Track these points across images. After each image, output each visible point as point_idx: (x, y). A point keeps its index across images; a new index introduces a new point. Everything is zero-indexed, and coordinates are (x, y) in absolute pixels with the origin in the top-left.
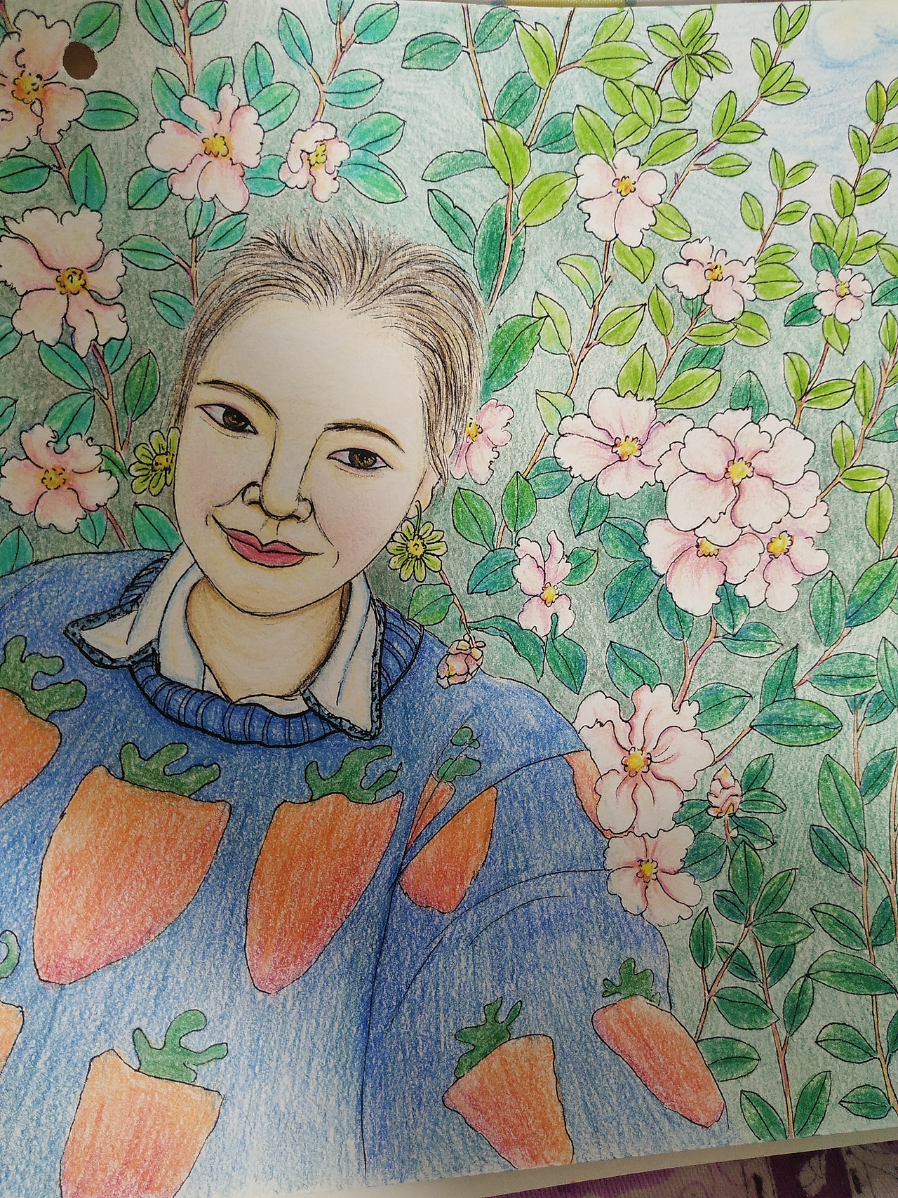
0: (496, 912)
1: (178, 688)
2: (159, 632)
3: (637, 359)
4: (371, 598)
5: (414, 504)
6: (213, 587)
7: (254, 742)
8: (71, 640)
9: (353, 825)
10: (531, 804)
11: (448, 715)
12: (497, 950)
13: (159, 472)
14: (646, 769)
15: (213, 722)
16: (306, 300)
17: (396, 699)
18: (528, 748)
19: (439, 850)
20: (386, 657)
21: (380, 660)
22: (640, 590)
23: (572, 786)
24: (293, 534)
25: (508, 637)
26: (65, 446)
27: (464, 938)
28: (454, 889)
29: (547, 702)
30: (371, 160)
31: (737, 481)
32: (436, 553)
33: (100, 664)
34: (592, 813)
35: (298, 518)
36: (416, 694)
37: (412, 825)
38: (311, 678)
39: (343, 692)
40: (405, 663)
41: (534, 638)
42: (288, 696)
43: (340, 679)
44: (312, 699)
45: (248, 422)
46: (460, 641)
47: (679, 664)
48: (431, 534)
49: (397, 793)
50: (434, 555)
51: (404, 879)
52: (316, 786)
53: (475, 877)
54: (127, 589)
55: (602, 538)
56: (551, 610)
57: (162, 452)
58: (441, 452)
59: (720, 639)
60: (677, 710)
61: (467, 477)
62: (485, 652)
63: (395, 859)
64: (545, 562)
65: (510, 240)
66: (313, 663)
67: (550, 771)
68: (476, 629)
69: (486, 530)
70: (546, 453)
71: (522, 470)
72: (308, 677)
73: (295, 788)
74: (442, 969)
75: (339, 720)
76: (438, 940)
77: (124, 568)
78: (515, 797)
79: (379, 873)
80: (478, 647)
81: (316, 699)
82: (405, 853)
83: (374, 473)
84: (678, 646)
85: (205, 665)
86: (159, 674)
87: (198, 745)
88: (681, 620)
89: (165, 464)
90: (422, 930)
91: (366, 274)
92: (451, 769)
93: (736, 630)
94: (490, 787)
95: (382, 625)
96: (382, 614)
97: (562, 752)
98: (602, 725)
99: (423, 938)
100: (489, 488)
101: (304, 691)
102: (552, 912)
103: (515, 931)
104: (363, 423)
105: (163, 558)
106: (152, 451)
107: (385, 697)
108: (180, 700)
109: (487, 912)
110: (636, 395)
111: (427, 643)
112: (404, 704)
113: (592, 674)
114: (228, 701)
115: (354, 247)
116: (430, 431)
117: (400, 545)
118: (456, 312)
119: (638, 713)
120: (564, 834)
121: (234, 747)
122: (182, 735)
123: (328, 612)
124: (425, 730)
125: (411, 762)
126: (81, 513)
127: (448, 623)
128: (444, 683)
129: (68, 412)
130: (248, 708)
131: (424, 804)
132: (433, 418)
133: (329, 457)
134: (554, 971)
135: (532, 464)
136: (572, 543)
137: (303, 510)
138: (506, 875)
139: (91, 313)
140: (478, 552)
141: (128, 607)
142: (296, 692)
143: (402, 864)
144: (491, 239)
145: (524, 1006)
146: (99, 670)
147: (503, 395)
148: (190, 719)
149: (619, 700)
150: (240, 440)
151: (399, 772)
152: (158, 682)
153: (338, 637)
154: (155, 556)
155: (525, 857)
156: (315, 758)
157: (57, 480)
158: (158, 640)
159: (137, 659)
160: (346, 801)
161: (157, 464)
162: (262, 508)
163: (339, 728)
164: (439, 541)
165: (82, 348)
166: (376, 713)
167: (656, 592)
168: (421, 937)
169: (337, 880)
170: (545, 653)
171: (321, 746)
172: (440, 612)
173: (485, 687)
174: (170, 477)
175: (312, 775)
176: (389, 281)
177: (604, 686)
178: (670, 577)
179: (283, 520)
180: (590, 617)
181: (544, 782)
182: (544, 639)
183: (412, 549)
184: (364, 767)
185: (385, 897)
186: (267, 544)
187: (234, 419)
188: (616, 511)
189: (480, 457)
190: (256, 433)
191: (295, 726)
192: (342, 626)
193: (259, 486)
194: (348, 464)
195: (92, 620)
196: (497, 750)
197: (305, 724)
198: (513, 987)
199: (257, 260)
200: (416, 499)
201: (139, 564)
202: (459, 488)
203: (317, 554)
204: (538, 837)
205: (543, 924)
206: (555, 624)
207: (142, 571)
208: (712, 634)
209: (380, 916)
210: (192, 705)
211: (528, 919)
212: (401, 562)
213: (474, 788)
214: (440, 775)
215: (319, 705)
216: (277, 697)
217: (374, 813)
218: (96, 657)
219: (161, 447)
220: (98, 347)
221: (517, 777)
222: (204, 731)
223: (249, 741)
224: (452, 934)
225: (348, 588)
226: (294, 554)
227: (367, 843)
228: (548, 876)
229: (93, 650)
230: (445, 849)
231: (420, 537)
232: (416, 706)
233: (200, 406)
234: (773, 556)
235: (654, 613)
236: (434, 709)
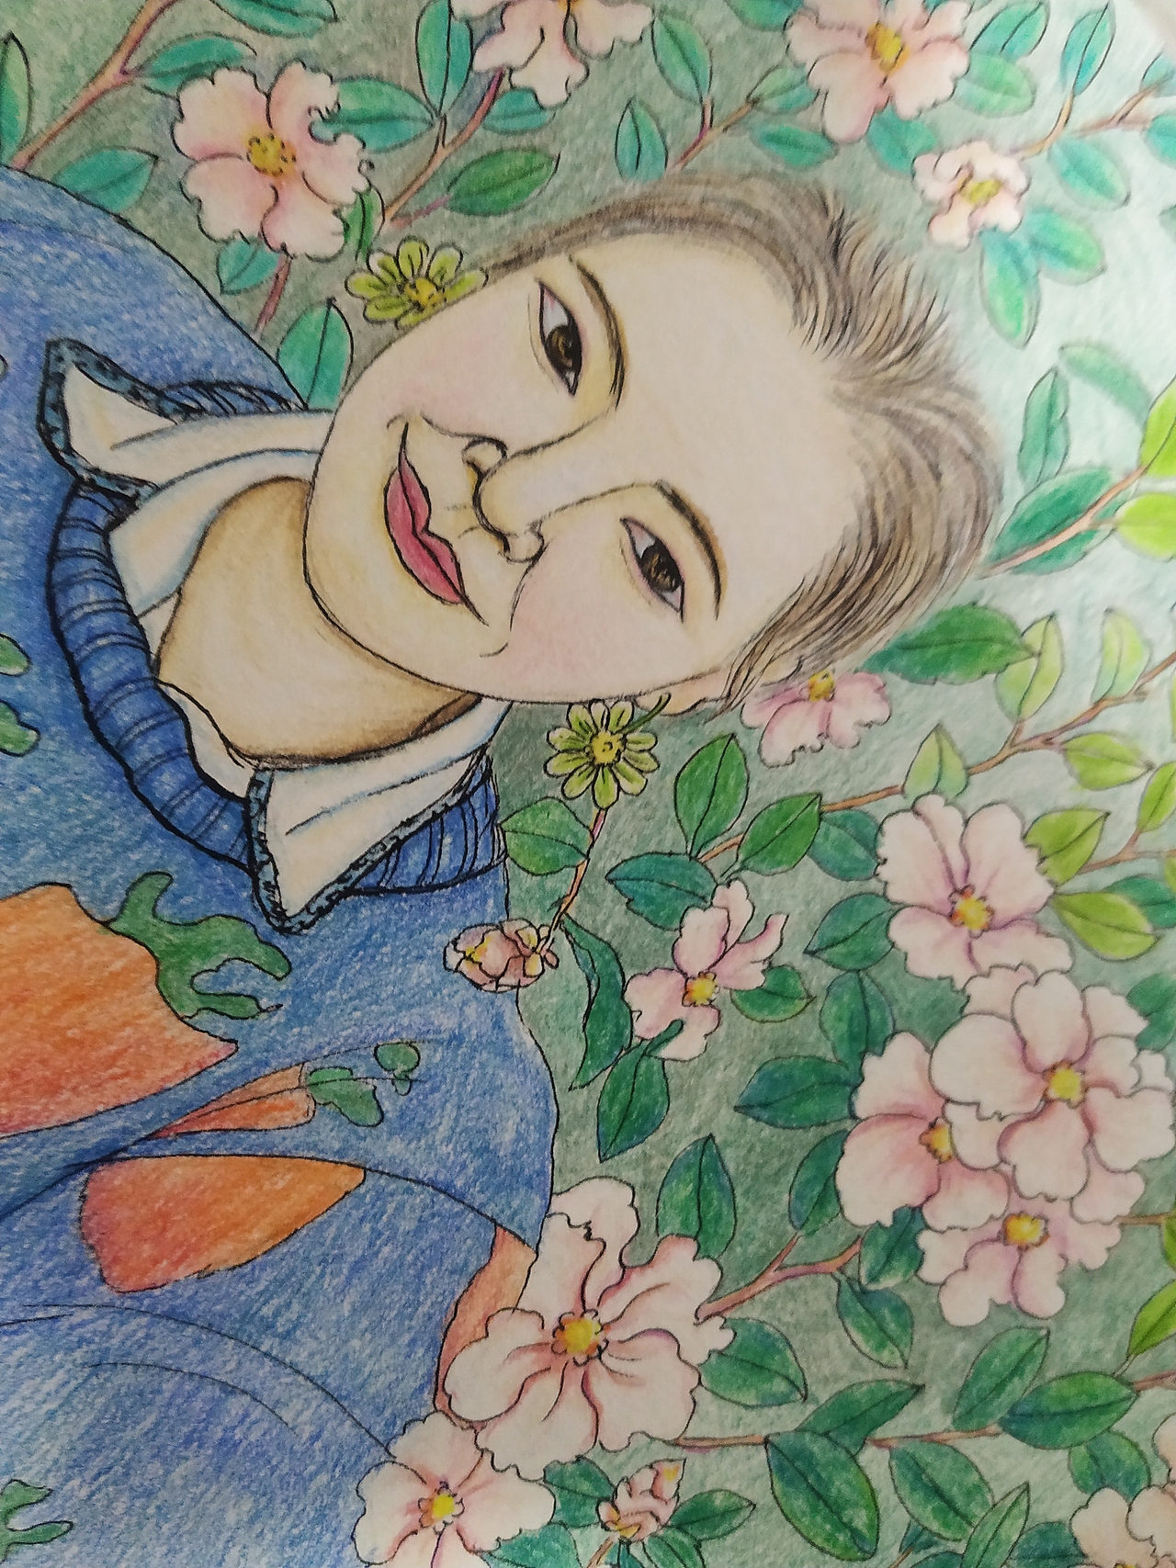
1: (109, 580)
2: (171, 483)
3: (1084, 820)
4: (483, 748)
5: (659, 693)
6: (306, 508)
7: (122, 762)
9: (121, 1020)
11: (412, 1006)
12: (119, 1414)
13: (405, 298)
14: (581, 1360)
15: (100, 675)
16: (797, 315)
17: (370, 913)
18: (464, 1166)
19: (197, 1183)
20: (418, 844)
21: (407, 838)
22: (811, 1107)
23: (465, 1281)
24: (478, 557)
25: (594, 989)
26: (330, 136)
28: (156, 1262)
29: (552, 1130)
31: (1053, 1094)
32: (623, 782)
33: (46, 433)
34: (451, 1348)
35: (507, 548)
36: (401, 934)
37: (201, 1108)
38: (293, 762)
39: (313, 826)
40: (433, 878)
41: (626, 1027)
42: (238, 752)
43: (328, 805)
44: (263, 792)
45: (577, 368)
46: (531, 925)
47: (763, 1258)
48: (642, 751)
49: (230, 1041)
50: (617, 781)
51: (104, 1172)
52: (134, 913)
53: (204, 1275)
54: (198, 385)
55: (834, 989)
56: (680, 1012)
57: (438, 281)
58: (758, 668)
59: (843, 1278)
60: (700, 1318)
61: (757, 733)
62: (545, 976)
63: (125, 1130)
64: (738, 941)
65: (1083, 524)
66: (318, 745)
67: (458, 1229)
68: (568, 933)
69: (709, 823)
70: (877, 810)
71: (828, 798)
72: (291, 757)
73: (103, 884)
75: (265, 857)
78: (377, 1218)
79: (80, 1126)
80: (543, 959)
81: (268, 796)
82: (148, 1138)
84: (785, 1233)
85: (179, 591)
86: (105, 534)
87: (45, 681)
88: (821, 1202)
89: (423, 299)
90: (49, 1274)
93: (872, 1287)
94: (358, 1167)
95: (458, 796)
96: (474, 783)
97: (502, 1219)
98: (588, 1237)
99: (36, 1287)
100: (767, 775)
101: (266, 769)
102: (252, 1438)
104: (707, 529)
105: (285, 401)
106: (425, 267)
107: (358, 893)
108: (92, 598)
110: (1042, 859)
111: (487, 884)
112: (372, 930)
113: (644, 1153)
114: (151, 669)
115: (913, 327)
116: (774, 629)
117: (591, 723)
119: (649, 1271)
121: (89, 738)
122: (40, 643)
124: (360, 995)
125: (296, 1018)
126: (251, 230)
127: (541, 887)
128: (453, 958)
129: (379, 105)
130: (168, 707)
131: (248, 1096)
132: (792, 618)
133: (624, 521)
135: (848, 804)
136: (793, 956)
137: (524, 545)
139: (543, 38)
140: (672, 839)
141: (168, 406)
142: (253, 757)
143: (125, 1149)
144: (1066, 499)
145: (69, 1536)
146: (35, 440)
147: (898, 685)
148: (76, 636)
149: (644, 1226)
150: (545, 378)
151: (264, 1016)
152: (92, 543)
153: (387, 748)
154: (280, 387)
156: (177, 872)
157: (271, 160)
158: (157, 489)
159: (101, 482)
160: (150, 977)
161: (414, 286)
162: (479, 483)
163: (253, 869)
164: (641, 772)
165: (487, 59)
166: (322, 902)
167: (827, 1131)
168: (36, 1282)
170: (617, 1061)
171: (203, 865)
172: (547, 861)
173: (498, 1024)
174: (411, 318)
175: (146, 892)
177: (644, 1185)
178: (865, 1130)
179: (487, 528)
180: (719, 1076)
182: (636, 1041)
183: (598, 745)
184: (226, 956)
185: (50, 1171)
186: (433, 535)
187: (565, 346)
188: (882, 974)
189: (796, 728)
190: (572, 390)
191: (200, 800)
192: (409, 740)
193: (504, 454)
194: (637, 556)
195: (105, 369)
196: (422, 1125)
197: (216, 812)
198: (84, 1493)
200: (672, 690)
202: (733, 736)
203: (479, 616)
205: (223, 1441)
206: (668, 1036)
207: (241, 385)
208: (839, 1262)
209: (12, 1190)
210: (99, 622)
211: (211, 1413)
212: (567, 745)
213: (337, 1146)
214: (313, 1079)
215: (263, 808)
216: (222, 736)
217: (168, 1035)
218: (52, 418)
219: (442, 274)
220: (505, 80)
222: (75, 672)
223: (117, 752)
224: (82, 1324)
225: (469, 702)
226: (451, 583)
227: (110, 1067)
229: (60, 407)
230: (204, 1192)
231: (624, 741)
232: (384, 950)
233: (543, 287)
234: (1004, 1237)
235: (799, 1155)
236: (402, 980)
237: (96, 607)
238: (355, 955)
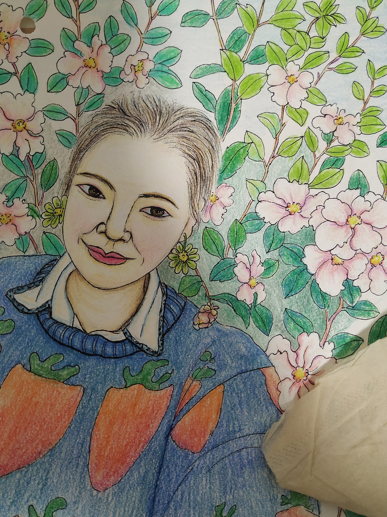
0: (223, 454)
1: (60, 325)
2: (52, 296)
3: (299, 164)
4: (160, 282)
5: (183, 235)
6: (80, 274)
7: (97, 355)
8: (9, 299)
9: (147, 402)
10: (242, 395)
11: (198, 344)
12: (223, 475)
13: (56, 217)
14: (305, 378)
15: (77, 343)
16: (131, 134)
17: (172, 335)
18: (241, 364)
19: (193, 418)
20: (167, 313)
21: (164, 314)
22: (301, 282)
23: (265, 386)
24: (121, 249)
25: (231, 304)
26: (12, 203)
27: (205, 468)
28: (200, 440)
29: (251, 340)
30: (165, 69)
31: (353, 226)
32: (194, 259)
33: (22, 311)
34: (275, 401)
35: (124, 241)
36: (182, 333)
37: (178, 403)
38: (128, 322)
39: (144, 330)
40: (177, 316)
41: (245, 305)
42: (116, 331)
43: (142, 323)
44: (128, 334)
45: (101, 193)
46: (205, 305)
47: (323, 322)
49: (171, 385)
50: (192, 261)
51: (173, 433)
52: (129, 380)
53: (212, 434)
54: (38, 274)
55: (281, 254)
56: (254, 291)
57: (58, 207)
58: (197, 209)
59: (345, 309)
60: (322, 346)
61: (210, 221)
62: (219, 312)
63: (169, 421)
64: (250, 265)
65: (233, 106)
66: (129, 314)
67: (253, 377)
68: (214, 299)
69: (220, 249)
70: (252, 210)
71: (238, 218)
72: (126, 322)
73: (118, 380)
74: (192, 485)
75: (141, 345)
76: (190, 468)
77: (36, 264)
78: (234, 391)
79: (160, 428)
80: (215, 309)
81: (130, 333)
82: (174, 418)
83: (163, 219)
84: (322, 312)
85: (74, 314)
86: (51, 317)
87: (69, 355)
88: (324, 298)
89: (60, 213)
90: (182, 462)
91: (161, 122)
92: (200, 374)
93: (354, 304)
94: (220, 385)
95: (165, 296)
96: (165, 290)
97: (260, 367)
98: (281, 353)
99: (183, 467)
100: (221, 227)
101: (124, 329)
102: (253, 456)
103: (233, 466)
104: (158, 194)
105: (56, 259)
106: (53, 206)
107: (165, 334)
108: (61, 331)
109: (218, 454)
110: (298, 182)
111: (188, 306)
112: (175, 338)
113: (276, 326)
114: (85, 333)
115: (156, 109)
116: (192, 198)
117: (175, 255)
118: (206, 141)
119: (301, 348)
120: (260, 412)
121: (87, 357)
122: (61, 349)
123: (138, 288)
124: (186, 352)
125: (178, 369)
126: (17, 236)
127: (199, 296)
128: (197, 327)
129: (14, 188)
130: (95, 337)
131: (185, 392)
132: (193, 192)
133: (140, 211)
134: (254, 489)
135: (244, 215)
136: (265, 256)
137: (127, 236)
138: (229, 434)
139: (28, 140)
140: (216, 260)
141: (37, 283)
142: (120, 329)
143: (172, 425)
144: (224, 106)
145: (237, 508)
146: (22, 315)
147: (229, 181)
148: (65, 341)
149: (290, 340)
150: (97, 201)
151: (172, 374)
152: (50, 322)
153: (142, 302)
154: (52, 258)
155: (239, 424)
156: (128, 364)
157: (7, 220)
158: (51, 300)
159: (40, 310)
160: (144, 388)
161: (55, 213)
162: (106, 235)
163: (141, 349)
165: (22, 157)
166: (161, 342)
167: (310, 283)
168: (181, 465)
169: (138, 431)
170: (250, 313)
171: (132, 359)
172: (195, 290)
173: (219, 331)
174: (61, 219)
175: (127, 374)
176: (172, 126)
177: (282, 332)
178: (318, 275)
179: (116, 241)
180: (275, 295)
181: (249, 383)
182: (250, 306)
183: (181, 258)
184: (153, 371)
185: (163, 442)
186: (108, 253)
187: (94, 191)
188: (288, 240)
189: (217, 211)
190: (104, 198)
191: (118, 347)
192: (144, 296)
193: (105, 224)
194: (150, 214)
195: (20, 289)
196: (224, 364)
197: (124, 346)
198: (231, 497)
199: (108, 116)
200: (184, 232)
201: (44, 262)
202: (206, 227)
203: (133, 259)
204: (246, 413)
205: (248, 462)
206: (256, 298)
207: (45, 265)
208: (341, 306)
209: (160, 452)
210: (67, 334)
211: (240, 459)
212: (176, 264)
213: (212, 385)
214: (194, 377)
215: (131, 337)
216: (110, 331)
217: (158, 396)
218: (21, 308)
219: (57, 204)
220: (30, 156)
221: (235, 379)
222: (72, 348)
223: (95, 354)
224: (198, 465)
225: (148, 277)
226: (121, 259)
227: (154, 412)
228: (251, 436)
229: (19, 304)
230: (195, 418)
231: (186, 252)
232: (182, 339)
233: (78, 185)
234: (373, 266)
235: (309, 294)
236: (191, 341)
237: (63, 332)
238: (177, 346)
